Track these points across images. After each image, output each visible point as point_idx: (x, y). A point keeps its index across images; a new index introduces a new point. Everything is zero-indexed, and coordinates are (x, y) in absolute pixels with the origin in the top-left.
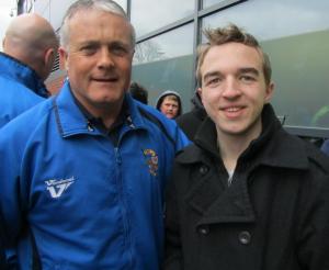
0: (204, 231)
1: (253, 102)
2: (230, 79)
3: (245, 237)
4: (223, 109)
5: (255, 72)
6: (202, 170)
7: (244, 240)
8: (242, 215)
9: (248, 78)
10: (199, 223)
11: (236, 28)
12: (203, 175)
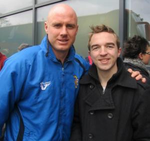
0: (92, 114)
1: (113, 57)
2: (103, 47)
3: (110, 115)
4: (100, 60)
5: (113, 44)
6: (91, 87)
7: (110, 117)
8: (109, 106)
9: (110, 47)
10: (90, 110)
11: (104, 26)
12: (91, 89)
